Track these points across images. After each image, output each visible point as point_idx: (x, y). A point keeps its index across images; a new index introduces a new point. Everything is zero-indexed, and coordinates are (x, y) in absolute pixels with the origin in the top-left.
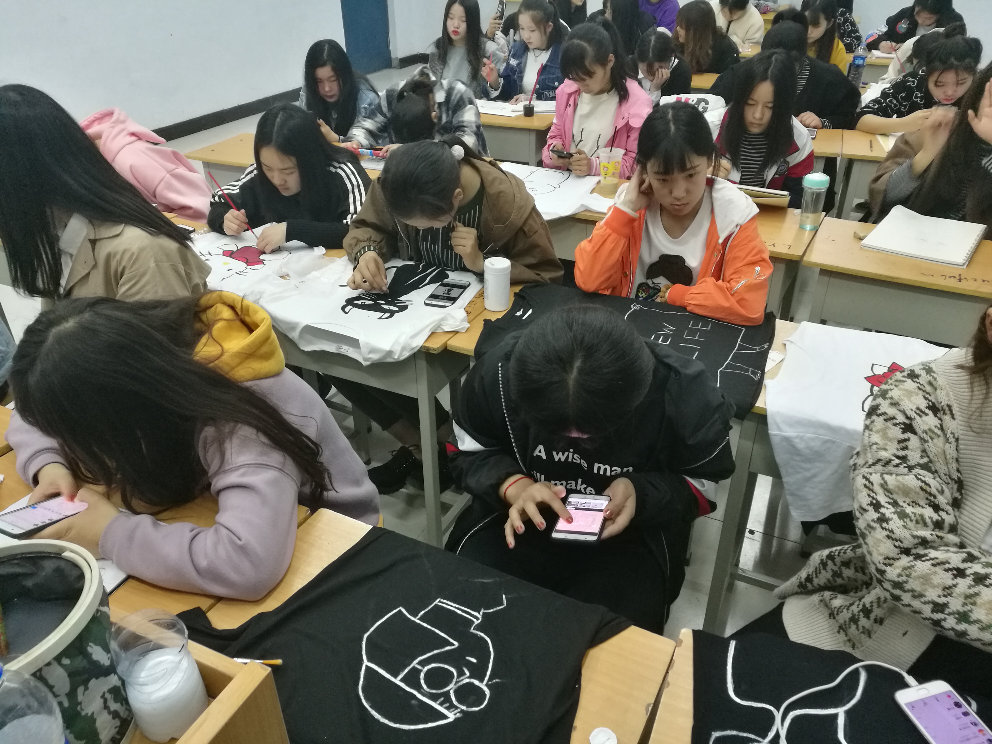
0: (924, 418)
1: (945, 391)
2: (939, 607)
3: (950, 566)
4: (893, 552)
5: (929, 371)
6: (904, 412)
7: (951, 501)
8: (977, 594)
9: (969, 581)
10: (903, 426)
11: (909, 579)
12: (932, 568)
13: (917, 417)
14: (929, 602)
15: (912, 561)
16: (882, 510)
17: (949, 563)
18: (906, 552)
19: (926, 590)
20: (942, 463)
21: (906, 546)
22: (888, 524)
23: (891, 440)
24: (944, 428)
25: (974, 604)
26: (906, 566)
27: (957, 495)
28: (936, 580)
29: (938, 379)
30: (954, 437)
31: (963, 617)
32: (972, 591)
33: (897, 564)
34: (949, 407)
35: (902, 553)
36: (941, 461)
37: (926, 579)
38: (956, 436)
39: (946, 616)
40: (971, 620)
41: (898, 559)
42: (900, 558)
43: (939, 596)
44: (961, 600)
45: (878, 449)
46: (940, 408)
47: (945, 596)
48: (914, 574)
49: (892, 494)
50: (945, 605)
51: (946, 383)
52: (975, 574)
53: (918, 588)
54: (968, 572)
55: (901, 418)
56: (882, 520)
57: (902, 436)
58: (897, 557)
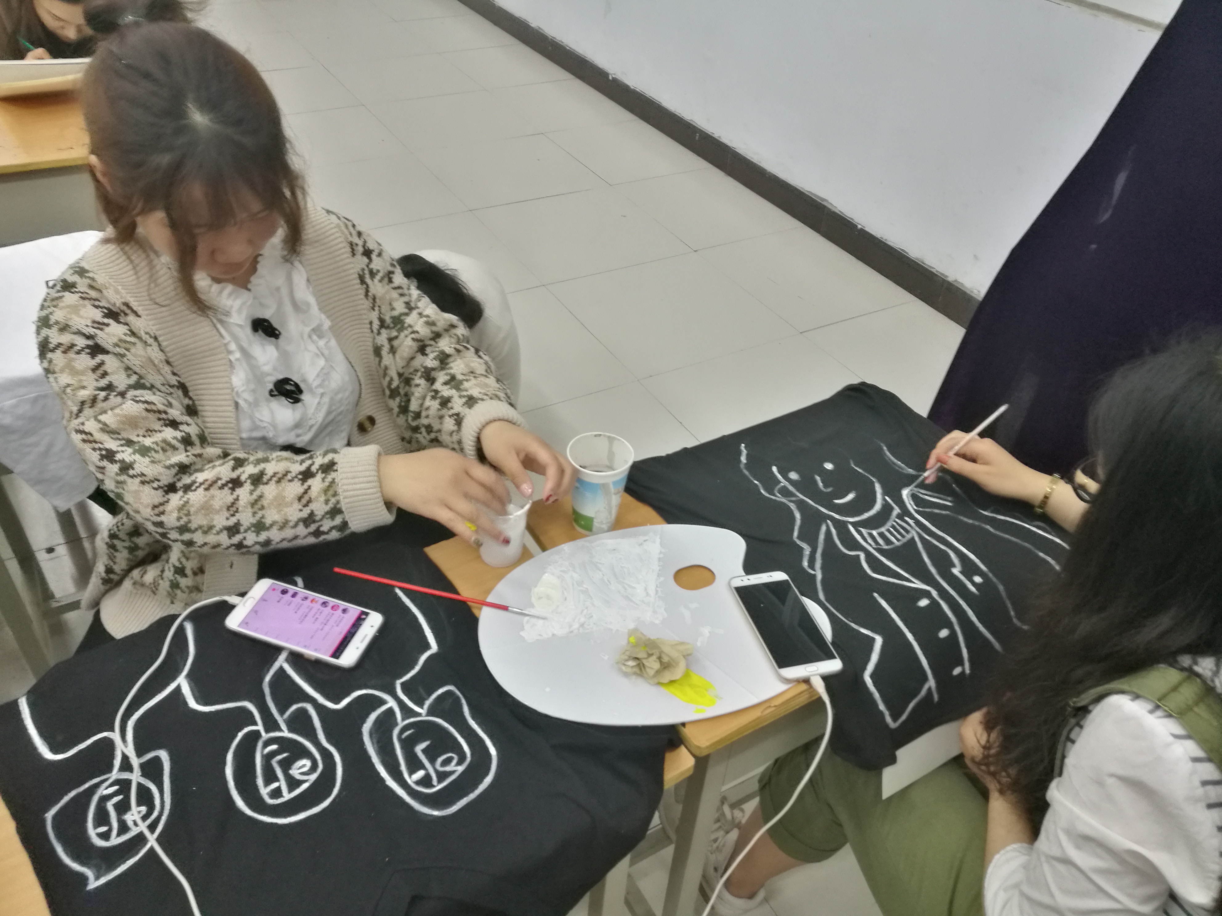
0: (107, 329)
1: (112, 288)
2: (233, 530)
3: (223, 482)
4: (157, 497)
5: (81, 272)
6: (79, 333)
7: (184, 411)
8: (261, 497)
9: (248, 487)
10: (88, 351)
11: (190, 517)
12: (207, 493)
13: (98, 332)
14: (221, 531)
15: (183, 497)
16: (118, 457)
17: (220, 479)
18: (171, 488)
19: (212, 520)
20: (153, 373)
21: (166, 483)
22: (133, 469)
23: (82, 373)
24: (135, 331)
25: (262, 508)
26: (180, 506)
27: (187, 401)
28: (217, 504)
29: (96, 277)
30: (151, 337)
31: (259, 527)
32: (255, 496)
33: (169, 507)
34: (127, 305)
35: (167, 492)
36: (151, 371)
37: (206, 508)
38: (153, 335)
39: (244, 535)
40: (267, 525)
41: (167, 502)
42: (169, 500)
43: (227, 519)
44: (250, 510)
45: (73, 390)
46: (119, 311)
47: (233, 515)
48: (192, 510)
49: (119, 434)
50: (238, 525)
51: (107, 277)
52: (251, 476)
53: (204, 522)
54: (243, 478)
55: (81, 342)
56: (126, 468)
57: (93, 363)
58: (165, 499)
